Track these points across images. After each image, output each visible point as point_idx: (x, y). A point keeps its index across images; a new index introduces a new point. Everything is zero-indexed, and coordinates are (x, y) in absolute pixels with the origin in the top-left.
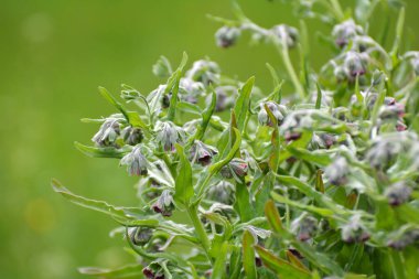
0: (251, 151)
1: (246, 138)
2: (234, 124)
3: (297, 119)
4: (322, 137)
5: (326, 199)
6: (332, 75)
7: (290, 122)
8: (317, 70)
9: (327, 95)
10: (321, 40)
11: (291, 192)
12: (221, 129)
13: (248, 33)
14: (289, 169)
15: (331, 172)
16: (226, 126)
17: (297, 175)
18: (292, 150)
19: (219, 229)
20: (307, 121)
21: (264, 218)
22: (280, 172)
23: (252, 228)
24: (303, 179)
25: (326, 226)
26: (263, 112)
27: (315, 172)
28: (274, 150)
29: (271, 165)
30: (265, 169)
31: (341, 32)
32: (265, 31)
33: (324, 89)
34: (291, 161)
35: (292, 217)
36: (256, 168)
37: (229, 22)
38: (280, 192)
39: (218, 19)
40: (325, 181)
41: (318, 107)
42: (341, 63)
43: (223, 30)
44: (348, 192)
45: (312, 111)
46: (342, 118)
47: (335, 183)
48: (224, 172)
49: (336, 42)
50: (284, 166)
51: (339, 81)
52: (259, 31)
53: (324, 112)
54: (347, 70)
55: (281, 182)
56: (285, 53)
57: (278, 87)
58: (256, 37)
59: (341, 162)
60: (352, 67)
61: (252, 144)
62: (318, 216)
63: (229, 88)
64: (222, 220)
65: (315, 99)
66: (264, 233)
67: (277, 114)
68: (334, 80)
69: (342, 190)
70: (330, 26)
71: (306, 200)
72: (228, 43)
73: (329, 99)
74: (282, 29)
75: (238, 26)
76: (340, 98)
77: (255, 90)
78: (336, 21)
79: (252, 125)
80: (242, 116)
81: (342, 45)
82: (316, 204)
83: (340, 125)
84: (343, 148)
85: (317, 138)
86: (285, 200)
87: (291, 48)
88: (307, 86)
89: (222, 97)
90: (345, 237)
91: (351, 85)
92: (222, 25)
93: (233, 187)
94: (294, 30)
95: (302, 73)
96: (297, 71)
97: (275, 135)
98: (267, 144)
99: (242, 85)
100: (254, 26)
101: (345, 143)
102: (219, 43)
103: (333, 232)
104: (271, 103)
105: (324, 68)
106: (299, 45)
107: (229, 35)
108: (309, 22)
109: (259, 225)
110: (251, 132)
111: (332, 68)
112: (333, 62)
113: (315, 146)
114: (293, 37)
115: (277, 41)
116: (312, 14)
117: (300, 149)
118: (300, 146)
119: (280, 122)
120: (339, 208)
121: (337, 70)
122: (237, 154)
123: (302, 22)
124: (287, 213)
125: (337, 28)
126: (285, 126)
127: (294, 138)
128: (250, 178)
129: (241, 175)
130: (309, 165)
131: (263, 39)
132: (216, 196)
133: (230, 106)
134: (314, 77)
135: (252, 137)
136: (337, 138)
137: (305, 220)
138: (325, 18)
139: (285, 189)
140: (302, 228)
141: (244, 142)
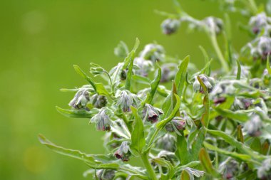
1: (184, 101)
2: (175, 91)
3: (223, 87)
4: (242, 101)
5: (245, 147)
6: (249, 54)
8: (238, 51)
9: (245, 69)
10: (241, 29)
11: (219, 142)
12: (165, 95)
14: (217, 125)
15: (249, 126)
16: (169, 93)
17: (223, 129)
18: (219, 110)
19: (164, 170)
20: (230, 89)
21: (198, 162)
22: (210, 127)
23: (189, 169)
24: (228, 132)
25: (246, 167)
26: (197, 82)
27: (237, 127)
28: (205, 111)
31: (256, 23)
32: (198, 22)
33: (243, 64)
34: (219, 119)
35: (220, 160)
36: (192, 124)
37: (172, 16)
38: (211, 142)
39: (163, 13)
40: (244, 134)
41: (238, 78)
42: (256, 45)
43: (166, 22)
44: (262, 142)
45: (233, 81)
46: (257, 86)
47: (252, 135)
48: (168, 127)
49: (252, 30)
50: (213, 122)
51: (255, 59)
52: (194, 22)
53: (243, 82)
54: (260, 51)
55: (211, 135)
56: (214, 39)
57: (209, 63)
58: (191, 27)
59: (256, 119)
60: (264, 49)
61: (189, 106)
63: (171, 65)
64: (167, 164)
65: (236, 72)
66: (198, 173)
67: (207, 84)
68: (251, 58)
69: (258, 141)
70: (247, 18)
71: (231, 148)
72: (171, 31)
73: (247, 72)
74: (211, 20)
75: (178, 18)
76: (255, 71)
77: (190, 66)
78: (252, 14)
79: (189, 92)
80: (181, 85)
81: (257, 32)
82: (238, 151)
83: (255, 91)
84: (258, 108)
85: (238, 102)
86: (215, 148)
87: (218, 34)
88: (230, 63)
90: (260, 176)
91: (264, 62)
92: (166, 18)
93: (175, 138)
94: (220, 21)
95: (227, 53)
98: (200, 106)
99: (181, 62)
100: (190, 18)
101: (259, 105)
102: (164, 31)
103: (251, 172)
104: (203, 76)
105: (243, 49)
106: (224, 32)
107: (172, 25)
108: (231, 15)
109: (195, 167)
110: (188, 97)
111: (249, 49)
112: (250, 45)
113: (237, 108)
114: (219, 26)
115: (207, 29)
116: (234, 9)
117: (225, 110)
118: (225, 108)
119: (210, 90)
120: (256, 154)
121: (253, 51)
122: (177, 113)
123: (226, 16)
125: (253, 19)
126: (214, 93)
127: (221, 102)
128: (187, 132)
129: (181, 129)
130: (232, 122)
131: (197, 28)
132: (163, 145)
134: (235, 56)
135: (189, 101)
136: (253, 101)
137: (230, 163)
138: (244, 12)
139: (215, 140)
140: (227, 169)
141: (183, 105)
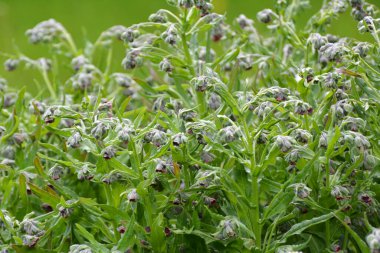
0: (26, 129)
7: (48, 112)
13: (23, 63)
29: (37, 137)
30: (33, 139)
62: (64, 165)
89: (8, 99)
96: (52, 84)
97: (39, 120)
124: (47, 165)
133: (13, 104)
